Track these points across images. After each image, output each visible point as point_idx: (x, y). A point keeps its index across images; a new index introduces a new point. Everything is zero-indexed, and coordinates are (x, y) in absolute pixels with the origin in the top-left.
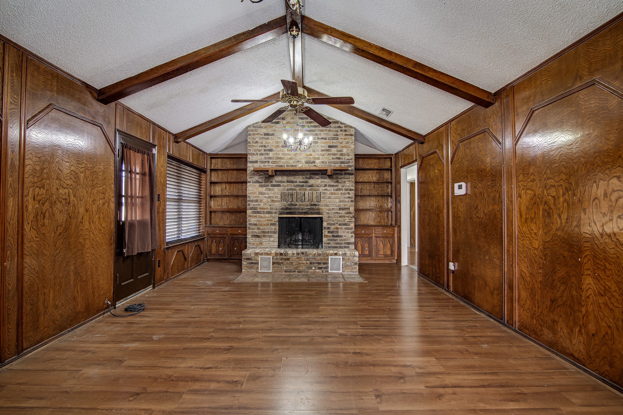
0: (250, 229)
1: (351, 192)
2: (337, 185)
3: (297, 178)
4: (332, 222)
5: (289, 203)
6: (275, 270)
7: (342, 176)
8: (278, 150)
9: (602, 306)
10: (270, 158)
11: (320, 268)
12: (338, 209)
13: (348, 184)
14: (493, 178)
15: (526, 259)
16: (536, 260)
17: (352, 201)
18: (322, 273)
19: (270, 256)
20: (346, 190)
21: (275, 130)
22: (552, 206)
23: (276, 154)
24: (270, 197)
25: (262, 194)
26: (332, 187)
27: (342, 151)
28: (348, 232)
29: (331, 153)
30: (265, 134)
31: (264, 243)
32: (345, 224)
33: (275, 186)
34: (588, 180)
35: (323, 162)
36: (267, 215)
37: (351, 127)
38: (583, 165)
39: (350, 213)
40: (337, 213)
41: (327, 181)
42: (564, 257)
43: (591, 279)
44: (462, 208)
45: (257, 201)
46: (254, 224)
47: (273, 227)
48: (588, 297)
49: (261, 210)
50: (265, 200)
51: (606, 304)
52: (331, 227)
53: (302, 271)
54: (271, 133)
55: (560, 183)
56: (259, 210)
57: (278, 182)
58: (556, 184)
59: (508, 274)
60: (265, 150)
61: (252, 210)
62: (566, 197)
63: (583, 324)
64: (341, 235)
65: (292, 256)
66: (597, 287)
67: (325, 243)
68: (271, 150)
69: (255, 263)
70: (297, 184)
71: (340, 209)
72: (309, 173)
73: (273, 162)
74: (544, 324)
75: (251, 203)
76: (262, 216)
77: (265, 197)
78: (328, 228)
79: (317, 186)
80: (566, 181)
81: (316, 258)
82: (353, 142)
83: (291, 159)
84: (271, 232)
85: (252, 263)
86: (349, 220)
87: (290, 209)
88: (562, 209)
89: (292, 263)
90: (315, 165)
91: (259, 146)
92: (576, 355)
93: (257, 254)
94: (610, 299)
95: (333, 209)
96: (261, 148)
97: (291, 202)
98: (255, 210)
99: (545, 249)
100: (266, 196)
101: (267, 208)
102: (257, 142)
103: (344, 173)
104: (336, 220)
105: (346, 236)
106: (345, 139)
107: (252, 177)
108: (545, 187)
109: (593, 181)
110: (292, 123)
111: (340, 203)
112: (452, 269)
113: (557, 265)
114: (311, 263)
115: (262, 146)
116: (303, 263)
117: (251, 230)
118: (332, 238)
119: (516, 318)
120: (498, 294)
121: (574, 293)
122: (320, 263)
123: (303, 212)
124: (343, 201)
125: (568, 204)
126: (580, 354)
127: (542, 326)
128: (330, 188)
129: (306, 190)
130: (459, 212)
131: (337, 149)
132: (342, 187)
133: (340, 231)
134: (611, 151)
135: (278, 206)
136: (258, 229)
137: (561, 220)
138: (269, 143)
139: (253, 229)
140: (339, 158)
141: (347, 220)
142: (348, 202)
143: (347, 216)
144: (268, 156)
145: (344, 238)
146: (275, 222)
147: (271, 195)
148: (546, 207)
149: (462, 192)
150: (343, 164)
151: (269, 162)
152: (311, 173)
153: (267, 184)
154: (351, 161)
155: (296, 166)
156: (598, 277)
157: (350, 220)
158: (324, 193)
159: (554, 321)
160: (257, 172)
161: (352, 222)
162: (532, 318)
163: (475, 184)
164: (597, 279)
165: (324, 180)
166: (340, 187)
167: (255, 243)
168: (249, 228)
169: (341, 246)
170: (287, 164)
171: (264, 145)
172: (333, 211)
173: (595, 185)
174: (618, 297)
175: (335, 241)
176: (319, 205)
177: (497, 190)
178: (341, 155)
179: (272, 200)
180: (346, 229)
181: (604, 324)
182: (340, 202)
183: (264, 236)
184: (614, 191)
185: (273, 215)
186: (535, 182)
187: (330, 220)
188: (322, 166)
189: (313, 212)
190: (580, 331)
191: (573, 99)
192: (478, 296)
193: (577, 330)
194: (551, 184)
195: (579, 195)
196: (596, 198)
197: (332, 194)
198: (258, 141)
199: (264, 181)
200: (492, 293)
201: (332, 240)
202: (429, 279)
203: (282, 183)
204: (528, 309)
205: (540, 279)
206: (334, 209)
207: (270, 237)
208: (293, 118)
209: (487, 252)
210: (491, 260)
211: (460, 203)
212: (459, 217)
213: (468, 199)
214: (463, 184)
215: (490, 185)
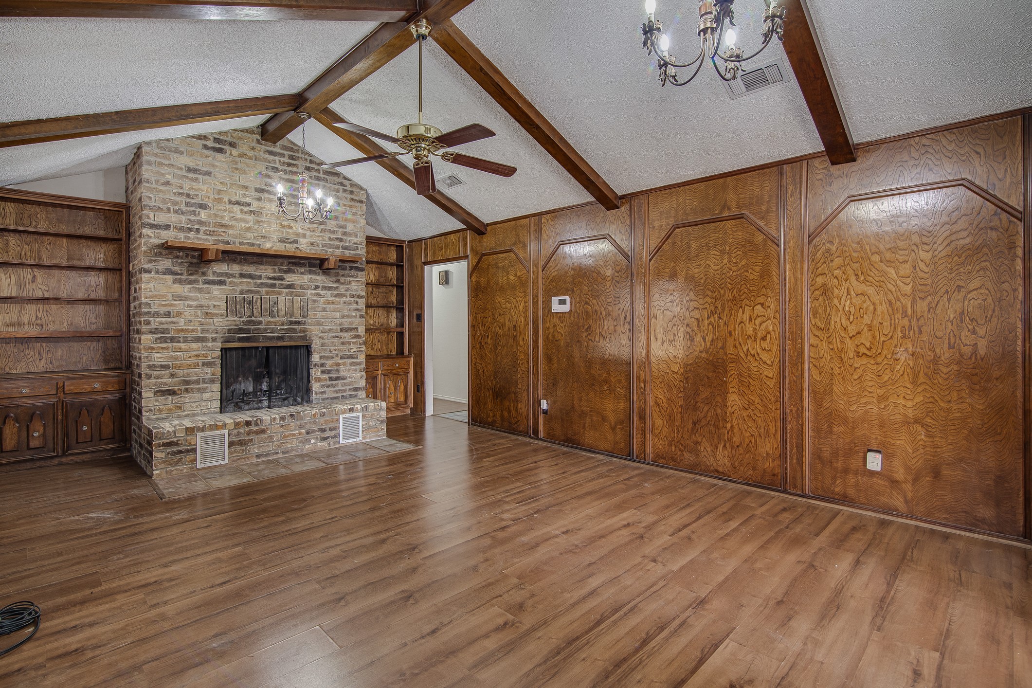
0: (149, 377)
1: (359, 300)
2: (337, 288)
3: (261, 269)
4: (330, 354)
5: (244, 319)
6: (235, 458)
7: (347, 272)
8: (220, 208)
9: (746, 418)
10: (201, 223)
11: (325, 439)
12: (339, 330)
13: (356, 287)
14: (616, 295)
15: (663, 384)
16: (676, 384)
17: (361, 316)
18: (328, 448)
19: (223, 432)
20: (353, 296)
21: (213, 166)
22: (695, 329)
23: (216, 215)
24: (201, 306)
25: (180, 300)
26: (329, 290)
27: (346, 228)
28: (356, 370)
29: (327, 228)
30: (189, 170)
31: (189, 405)
32: (351, 357)
33: (213, 283)
34: (735, 305)
35: (312, 244)
36: (194, 345)
37: (361, 188)
38: (730, 290)
39: (358, 337)
40: (337, 337)
41: (320, 279)
42: (708, 378)
43: (736, 396)
44: (563, 330)
45: (168, 314)
46: (162, 366)
47: (209, 370)
48: (733, 413)
49: (179, 335)
50: (188, 313)
51: (750, 416)
52: (327, 362)
53: (292, 450)
54: (204, 169)
55: (705, 306)
56: (172, 334)
57: (221, 274)
58: (701, 307)
59: (638, 403)
60: (187, 204)
61: (155, 336)
62: (712, 319)
63: (728, 439)
64: (343, 376)
65: (271, 424)
66: (742, 402)
67: (316, 393)
68: (203, 206)
69: (188, 451)
70: (260, 281)
71: (342, 330)
72: (285, 261)
73: (208, 233)
74: (685, 448)
75: (152, 319)
76: (183, 347)
77: (190, 306)
78: (322, 365)
79: (302, 287)
80: (712, 304)
81: (317, 421)
82: (363, 215)
83: (249, 229)
84: (204, 381)
85: (180, 452)
86: (356, 350)
87: (248, 331)
88: (706, 332)
89: (271, 437)
90: (298, 248)
91: (174, 194)
92: (721, 469)
93: (190, 431)
94: (753, 411)
95: (330, 330)
96: (178, 199)
97: (249, 317)
98: (163, 333)
99: (686, 371)
100: (192, 303)
101: (193, 330)
102: (167, 183)
103: (350, 267)
104: (335, 350)
105: (352, 378)
106: (351, 207)
107: (155, 261)
108: (688, 309)
109: (739, 306)
110: (251, 158)
111: (343, 320)
112: (545, 408)
113: (701, 387)
114: (308, 433)
115: (180, 194)
116: (294, 435)
117: (153, 381)
118: (328, 383)
119: (649, 450)
120: (623, 428)
121: (719, 411)
122: (323, 430)
123: (273, 337)
124: (348, 316)
125: (713, 327)
126: (725, 467)
127: (682, 451)
128: (325, 292)
129: (279, 294)
130: (556, 334)
131: (337, 222)
132: (346, 291)
133: (342, 368)
134: (757, 281)
135: (221, 324)
136: (172, 376)
137: (705, 342)
138: (199, 189)
139: (157, 378)
140: (341, 240)
141: (354, 348)
142: (356, 317)
143: (353, 343)
144: (196, 218)
145: (349, 380)
146: (213, 358)
147: (204, 302)
148: (688, 329)
149: (566, 308)
150: (347, 251)
151: (198, 230)
152: (290, 263)
153: (193, 278)
154: (360, 246)
155: (260, 245)
156: (743, 394)
157: (358, 349)
158: (315, 301)
159: (697, 443)
160: (167, 249)
161: (361, 351)
162: (670, 445)
163: (587, 299)
164: (742, 395)
165: (314, 277)
166: (342, 291)
167: (165, 408)
168: (147, 375)
169: (345, 394)
170: (241, 241)
171: (185, 192)
172: (330, 334)
173: (741, 309)
174: (760, 408)
175: (335, 387)
176: (304, 324)
177: (621, 309)
178: (345, 234)
179: (207, 313)
180: (352, 364)
181: (748, 434)
182: (343, 317)
183: (187, 391)
184: (758, 316)
185: (210, 344)
186: (675, 303)
187: (325, 350)
188: (310, 250)
189: (295, 336)
190: (725, 446)
191: (721, 226)
192: (589, 437)
193: (721, 446)
194: (695, 306)
195: (725, 319)
196: (742, 322)
197: (329, 303)
198: (172, 181)
199: (187, 271)
200: (613, 429)
201: (328, 386)
202: (496, 428)
203: (229, 277)
204: (665, 436)
205: (680, 403)
206: (332, 329)
207: (202, 390)
208: (253, 148)
209: (606, 381)
210: (612, 390)
211: (559, 322)
212: (556, 341)
213: (574, 317)
214: (568, 298)
215: (610, 303)
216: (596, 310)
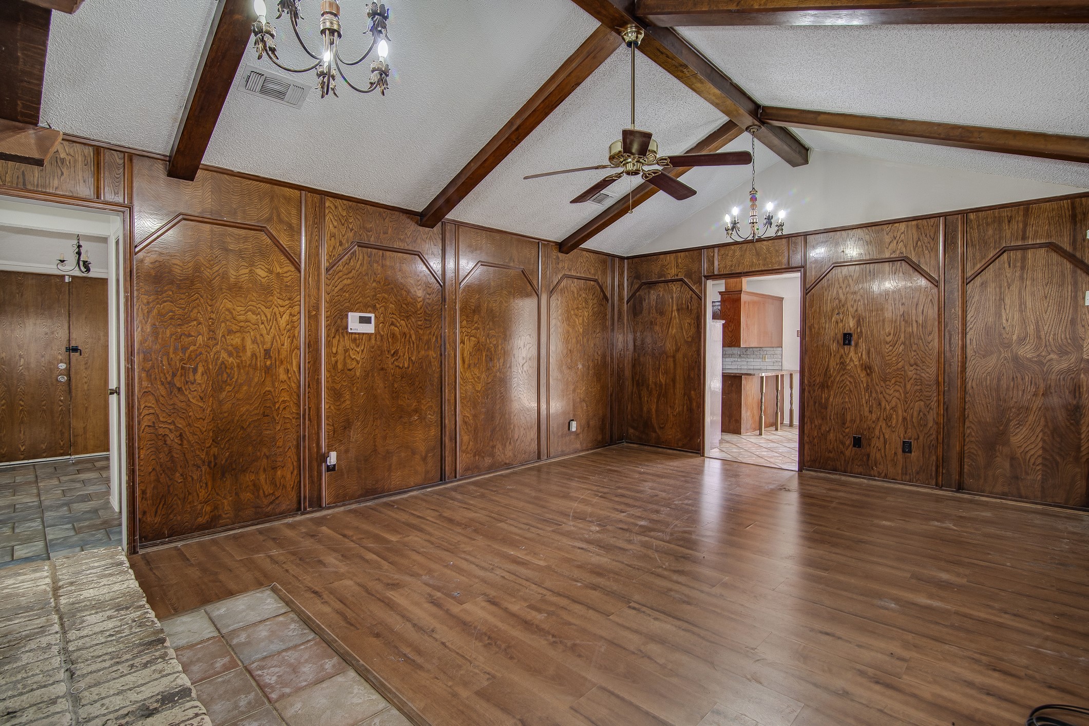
14: (426, 318)
16: (479, 401)
22: (493, 352)
44: (358, 356)
48: (515, 415)
62: (504, 345)
80: (504, 333)
99: (486, 389)
108: (489, 335)
119: (459, 467)
120: (434, 455)
125: (504, 351)
126: (510, 458)
127: (483, 457)
130: (348, 361)
137: (499, 363)
148: (488, 353)
149: (370, 328)
159: (493, 446)
162: (475, 456)
163: (393, 320)
173: (520, 338)
177: (432, 333)
186: (479, 331)
190: (510, 443)
194: (493, 334)
200: (424, 459)
204: (471, 449)
205: (483, 417)
209: (416, 411)
210: (422, 418)
211: (353, 346)
212: (350, 370)
213: (376, 340)
214: (372, 316)
215: (421, 326)
216: (404, 333)
